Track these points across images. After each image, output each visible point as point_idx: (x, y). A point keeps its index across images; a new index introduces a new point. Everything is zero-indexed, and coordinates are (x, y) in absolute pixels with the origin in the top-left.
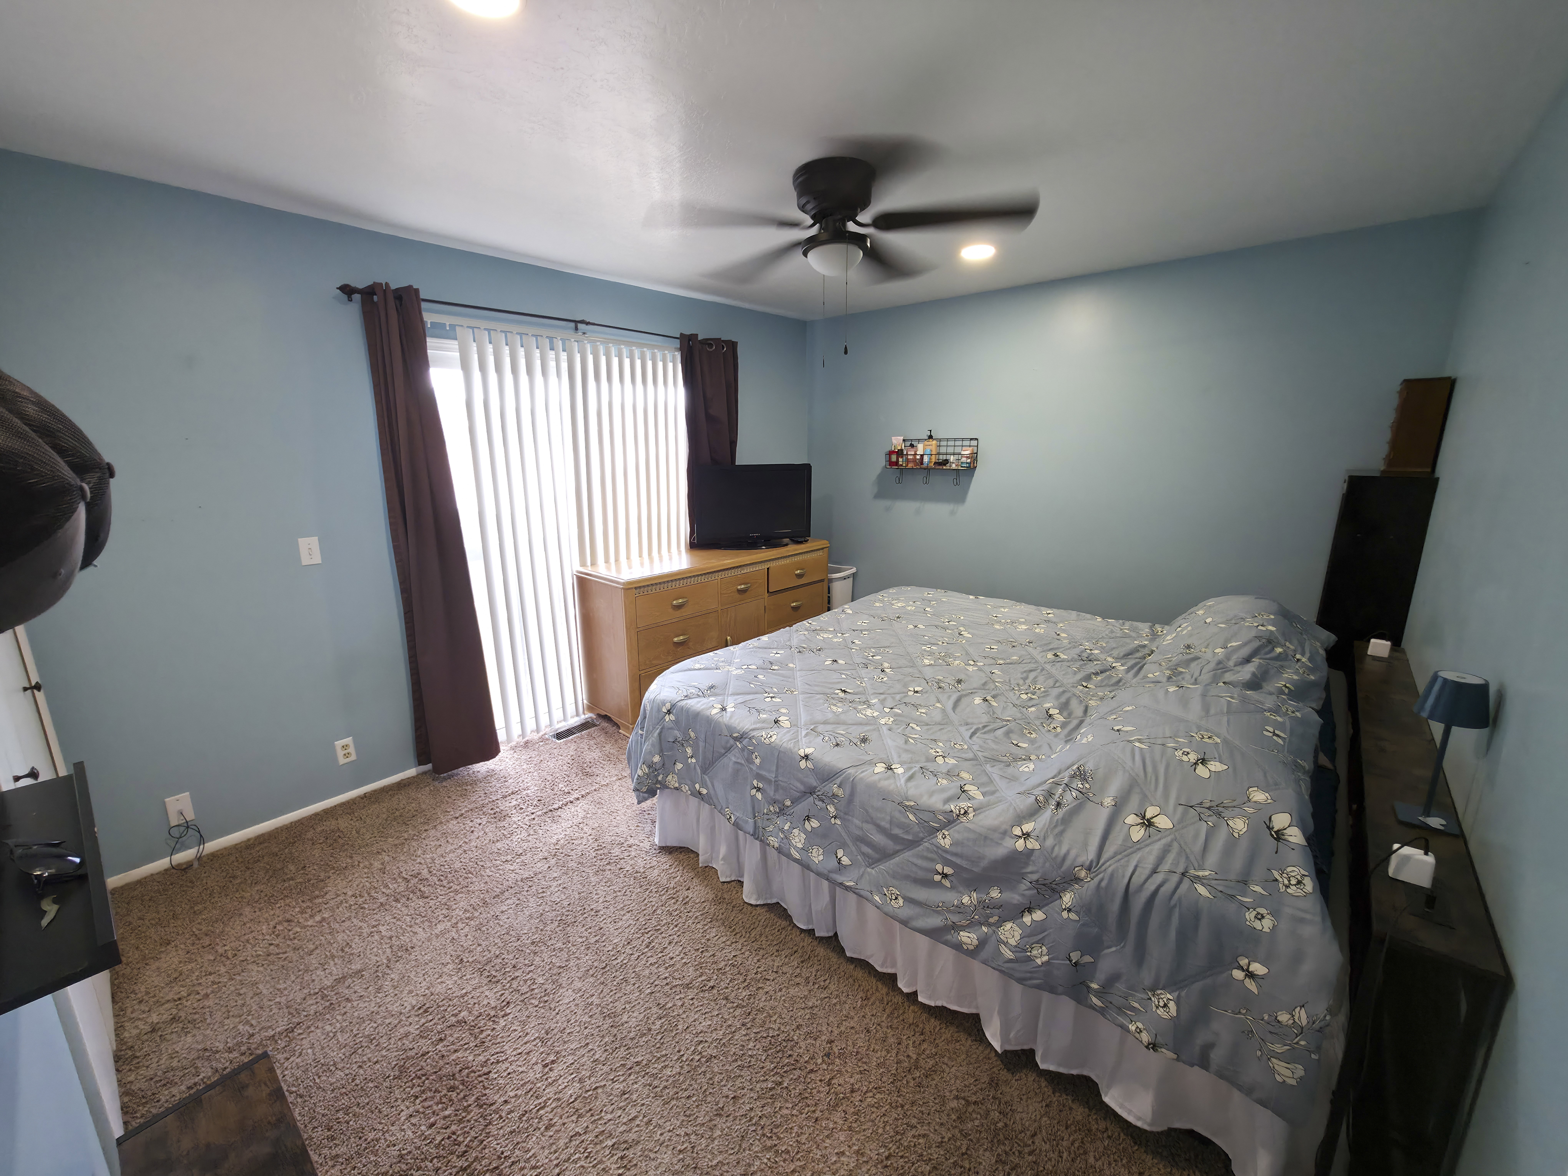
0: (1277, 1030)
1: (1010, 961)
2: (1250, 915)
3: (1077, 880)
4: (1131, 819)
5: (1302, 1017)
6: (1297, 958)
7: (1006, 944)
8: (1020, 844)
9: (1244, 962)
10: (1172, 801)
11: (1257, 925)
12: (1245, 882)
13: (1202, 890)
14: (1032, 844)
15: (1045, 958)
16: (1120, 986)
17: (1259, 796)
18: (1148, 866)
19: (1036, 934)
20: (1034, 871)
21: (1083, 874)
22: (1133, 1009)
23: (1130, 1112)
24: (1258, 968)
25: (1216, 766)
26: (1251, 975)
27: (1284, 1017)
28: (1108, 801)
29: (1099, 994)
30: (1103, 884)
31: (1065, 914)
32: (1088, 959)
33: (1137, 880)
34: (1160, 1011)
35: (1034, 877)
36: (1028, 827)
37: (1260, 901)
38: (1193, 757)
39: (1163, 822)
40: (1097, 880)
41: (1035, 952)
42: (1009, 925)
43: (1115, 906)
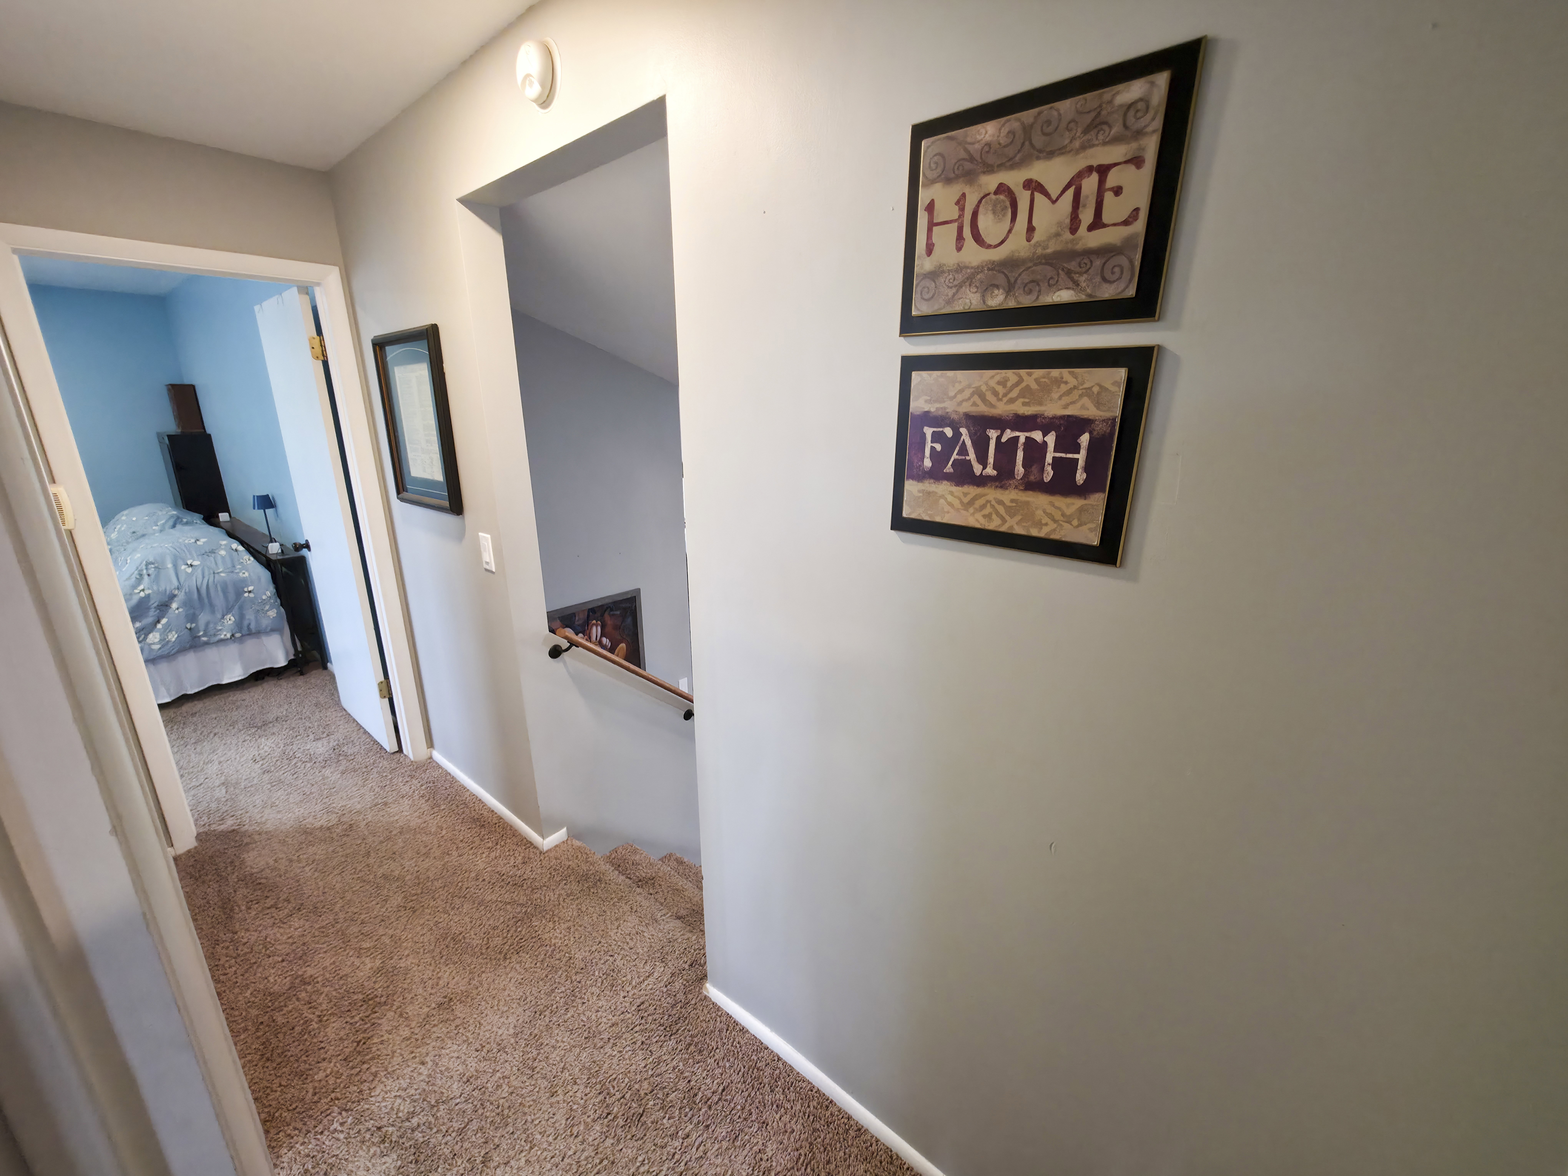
0: (264, 603)
1: (160, 648)
2: (241, 574)
3: (175, 596)
4: (183, 567)
5: (268, 593)
6: (259, 579)
7: (154, 644)
8: (142, 594)
9: (246, 590)
10: (195, 555)
11: (244, 575)
12: (234, 566)
13: (222, 575)
14: (147, 592)
15: (176, 636)
16: (211, 626)
17: (224, 542)
18: (200, 576)
19: (168, 628)
20: (154, 602)
21: (176, 592)
22: (220, 630)
23: (235, 677)
24: (251, 588)
25: (203, 540)
26: (250, 592)
27: (264, 597)
28: (170, 566)
29: (205, 635)
30: (187, 590)
31: (177, 612)
32: (194, 625)
33: (199, 584)
34: (229, 622)
35: (155, 605)
36: (141, 587)
37: (241, 570)
38: (193, 541)
39: (196, 563)
40: (183, 591)
41: (170, 637)
42: (151, 636)
43: (196, 596)
